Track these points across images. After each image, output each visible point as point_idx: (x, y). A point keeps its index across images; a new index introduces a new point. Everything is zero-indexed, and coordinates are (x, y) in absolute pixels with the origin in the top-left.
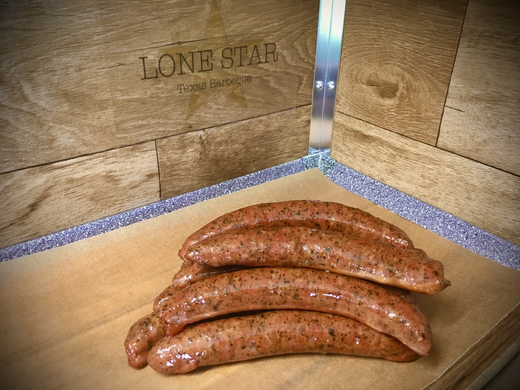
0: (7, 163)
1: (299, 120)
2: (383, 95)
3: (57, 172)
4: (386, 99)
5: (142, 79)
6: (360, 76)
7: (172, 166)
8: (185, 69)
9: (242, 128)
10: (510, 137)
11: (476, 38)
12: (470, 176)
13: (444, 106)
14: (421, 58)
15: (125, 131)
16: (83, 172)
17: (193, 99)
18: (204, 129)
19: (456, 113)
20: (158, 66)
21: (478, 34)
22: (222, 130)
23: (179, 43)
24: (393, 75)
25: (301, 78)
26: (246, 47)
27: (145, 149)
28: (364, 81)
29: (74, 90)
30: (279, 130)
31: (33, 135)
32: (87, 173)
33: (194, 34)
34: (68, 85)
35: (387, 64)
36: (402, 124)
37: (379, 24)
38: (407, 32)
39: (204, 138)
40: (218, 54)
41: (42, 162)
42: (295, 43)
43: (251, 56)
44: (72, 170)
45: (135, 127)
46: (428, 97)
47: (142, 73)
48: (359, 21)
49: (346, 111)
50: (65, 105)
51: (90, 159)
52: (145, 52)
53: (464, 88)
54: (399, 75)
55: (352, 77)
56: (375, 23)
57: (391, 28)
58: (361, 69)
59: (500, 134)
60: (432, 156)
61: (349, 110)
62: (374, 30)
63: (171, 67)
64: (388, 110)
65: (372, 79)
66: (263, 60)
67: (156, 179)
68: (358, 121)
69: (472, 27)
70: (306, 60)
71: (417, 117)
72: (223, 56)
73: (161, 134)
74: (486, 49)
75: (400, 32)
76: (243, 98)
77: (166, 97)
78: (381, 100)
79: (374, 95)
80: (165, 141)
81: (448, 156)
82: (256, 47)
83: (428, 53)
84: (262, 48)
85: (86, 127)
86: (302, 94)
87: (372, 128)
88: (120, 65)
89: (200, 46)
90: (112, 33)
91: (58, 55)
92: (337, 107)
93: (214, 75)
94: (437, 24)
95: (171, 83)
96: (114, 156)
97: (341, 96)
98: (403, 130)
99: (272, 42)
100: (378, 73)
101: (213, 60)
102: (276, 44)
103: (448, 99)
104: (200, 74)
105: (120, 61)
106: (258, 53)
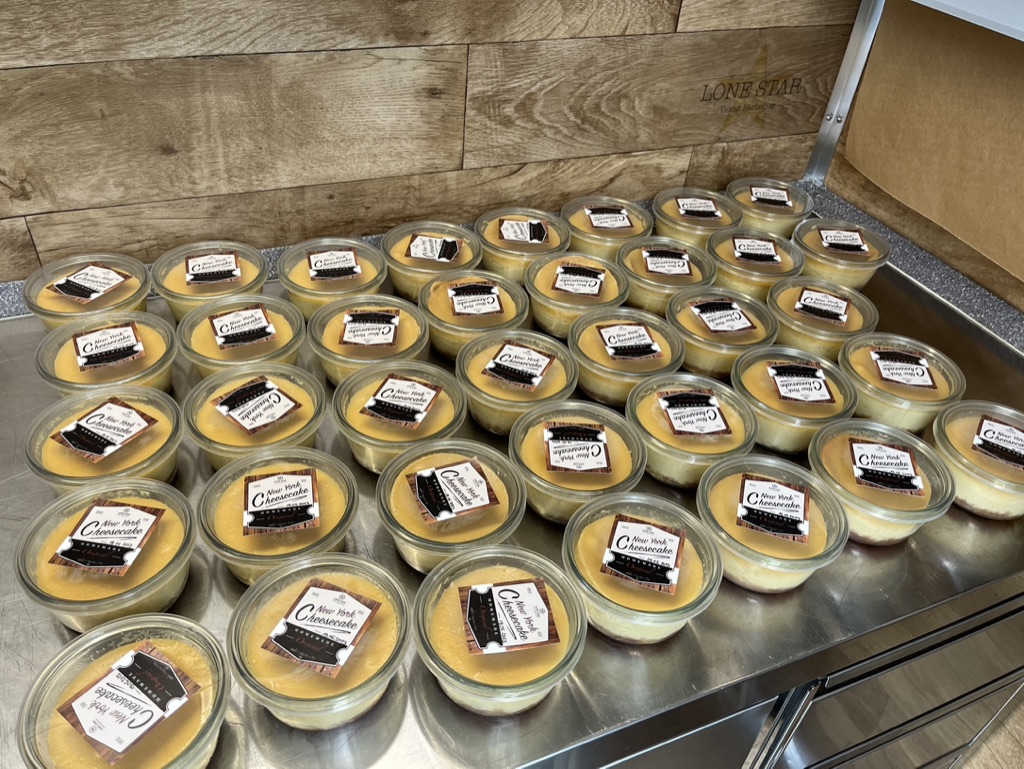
0: (610, 149)
3: (631, 159)
5: (701, 101)
7: (698, 167)
8: (730, 95)
9: (756, 145)
16: (645, 162)
17: (729, 117)
18: (728, 142)
20: (713, 92)
22: (740, 145)
23: (733, 76)
25: (815, 109)
26: (778, 80)
27: (684, 152)
29: (660, 105)
30: (784, 151)
31: (629, 132)
34: (658, 101)
40: (756, 86)
43: (779, 88)
44: (640, 159)
47: (702, 97)
63: (721, 93)
66: (788, 91)
72: (759, 87)
76: (764, 121)
77: (711, 115)
80: (699, 148)
82: (785, 81)
84: (790, 81)
89: (746, 79)
93: (748, 101)
99: (799, 77)
101: (751, 89)
102: (802, 79)
104: (739, 100)
105: (692, 87)
106: (786, 86)
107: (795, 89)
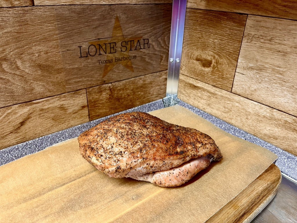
0: (9, 101)
1: (161, 78)
2: (204, 65)
3: (35, 105)
4: (206, 68)
5: (79, 58)
6: (192, 56)
8: (102, 52)
9: (131, 82)
10: (268, 88)
11: (251, 38)
12: (248, 107)
13: (235, 72)
14: (223, 47)
15: (70, 84)
16: (48, 105)
17: (106, 67)
18: (111, 83)
19: (241, 75)
20: (87, 51)
21: (252, 36)
22: (121, 83)
23: (99, 39)
24: (209, 55)
25: (162, 57)
26: (134, 41)
27: (80, 93)
28: (194, 59)
29: (44, 63)
30: (151, 83)
31: (22, 87)
32: (50, 106)
33: (107, 34)
34: (41, 61)
35: (206, 50)
36: (214, 81)
37: (202, 30)
38: (216, 34)
39: (111, 87)
40: (119, 44)
41: (27, 101)
42: (159, 39)
43: (136, 46)
44: (43, 105)
45: (76, 82)
46: (227, 67)
47: (80, 55)
48: (192, 28)
49: (186, 73)
50: (39, 71)
51: (52, 99)
52: (81, 43)
53: (245, 63)
54: (212, 56)
55: (188, 56)
56: (200, 30)
57: (208, 32)
58: (193, 52)
59: (263, 86)
60: (229, 97)
61: (187, 73)
62: (199, 33)
63: (94, 51)
64: (207, 73)
65: (199, 57)
66: (142, 47)
67: (86, 109)
68: (191, 79)
69: (249, 32)
70: (165, 47)
71: (222, 77)
72: (121, 45)
73: (89, 85)
74: (256, 44)
75: (212, 34)
76: (132, 67)
77: (92, 67)
78: (203, 69)
79: (199, 66)
81: (237, 97)
82: (138, 41)
83: (226, 45)
84: (142, 41)
85: (50, 83)
86: (163, 65)
87: (199, 83)
88: (68, 50)
89: (109, 40)
90: (63, 34)
91: (35, 46)
92: (181, 71)
93: (117, 55)
94: (231, 31)
95: (95, 59)
96: (65, 97)
97: (183, 66)
98: (215, 84)
99: (147, 38)
100: (201, 54)
101: (116, 47)
102: (149, 39)
103: (237, 68)
104: (110, 55)
106: (140, 44)
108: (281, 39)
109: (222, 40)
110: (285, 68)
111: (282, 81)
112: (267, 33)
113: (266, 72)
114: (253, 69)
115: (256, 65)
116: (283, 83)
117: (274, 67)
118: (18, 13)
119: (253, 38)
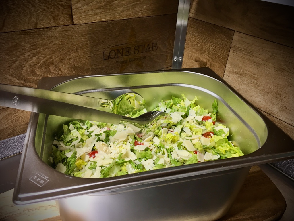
2: (201, 66)
5: (103, 60)
6: (192, 57)
8: (120, 55)
10: (247, 89)
11: (236, 49)
13: (224, 74)
14: (216, 54)
17: (122, 67)
20: (109, 55)
23: (118, 45)
24: (205, 58)
25: (167, 56)
26: (145, 45)
28: (194, 59)
29: (78, 65)
33: (124, 41)
34: (76, 63)
35: (203, 54)
37: (200, 37)
38: (211, 42)
40: (133, 49)
42: (165, 42)
43: (146, 49)
46: (218, 69)
47: (103, 58)
48: (193, 34)
53: (231, 68)
54: (208, 59)
55: (189, 57)
57: (205, 40)
58: (193, 54)
59: (243, 88)
62: (198, 39)
63: (114, 55)
65: (197, 59)
66: (151, 50)
69: (235, 45)
70: (170, 49)
72: (135, 49)
74: (239, 54)
75: (208, 42)
76: (142, 65)
77: (111, 66)
79: (197, 66)
82: (148, 45)
83: (218, 52)
84: (151, 45)
86: (168, 62)
89: (126, 46)
90: (93, 43)
93: (131, 57)
94: (222, 41)
95: (114, 61)
97: (184, 64)
99: (155, 42)
100: (199, 57)
102: (157, 43)
103: (225, 71)
104: (125, 57)
105: (95, 54)
106: (149, 47)
107: (154, 48)
108: (257, 53)
109: (216, 48)
110: (259, 75)
111: (257, 85)
112: (247, 47)
113: (246, 77)
114: (237, 73)
115: (239, 71)
116: (257, 87)
117: (251, 74)
118: (63, 30)
119: (238, 49)
